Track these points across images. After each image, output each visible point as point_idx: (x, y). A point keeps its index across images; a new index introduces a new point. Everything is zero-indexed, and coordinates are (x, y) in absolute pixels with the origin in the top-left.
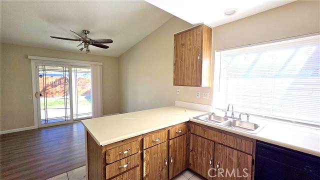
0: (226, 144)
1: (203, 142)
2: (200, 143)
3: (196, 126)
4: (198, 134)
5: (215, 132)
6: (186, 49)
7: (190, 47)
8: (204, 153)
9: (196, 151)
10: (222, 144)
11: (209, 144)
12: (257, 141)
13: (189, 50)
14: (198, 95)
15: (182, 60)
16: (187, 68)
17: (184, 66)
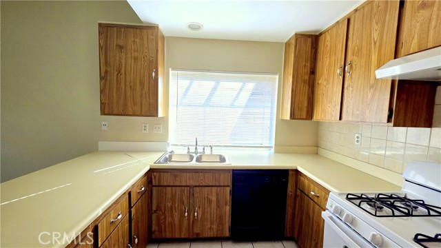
0: (204, 184)
1: (174, 192)
2: (169, 196)
3: (162, 174)
4: (165, 184)
5: (191, 174)
6: (129, 56)
7: (136, 54)
8: (175, 207)
9: (163, 208)
10: (199, 186)
11: (182, 192)
12: (233, 170)
13: (135, 59)
14: (145, 130)
15: (119, 72)
16: (130, 87)
17: (125, 83)
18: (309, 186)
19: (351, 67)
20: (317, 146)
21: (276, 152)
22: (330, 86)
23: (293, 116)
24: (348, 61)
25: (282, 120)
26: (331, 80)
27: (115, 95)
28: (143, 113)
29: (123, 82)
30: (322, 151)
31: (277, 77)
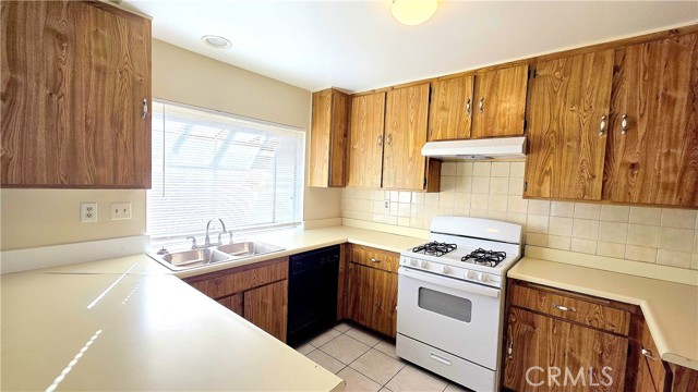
6: (83, 60)
7: (102, 61)
10: (251, 289)
12: (291, 257)
13: (98, 69)
14: (89, 216)
15: (55, 89)
16: (87, 127)
17: (73, 116)
18: (366, 255)
19: (391, 139)
20: (341, 216)
21: (307, 228)
22: (369, 152)
23: (330, 184)
24: (388, 132)
25: (311, 188)
26: (370, 148)
27: (41, 140)
28: (120, 182)
29: (66, 114)
30: (347, 222)
31: (305, 133)
